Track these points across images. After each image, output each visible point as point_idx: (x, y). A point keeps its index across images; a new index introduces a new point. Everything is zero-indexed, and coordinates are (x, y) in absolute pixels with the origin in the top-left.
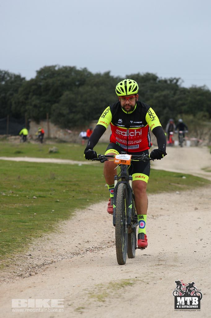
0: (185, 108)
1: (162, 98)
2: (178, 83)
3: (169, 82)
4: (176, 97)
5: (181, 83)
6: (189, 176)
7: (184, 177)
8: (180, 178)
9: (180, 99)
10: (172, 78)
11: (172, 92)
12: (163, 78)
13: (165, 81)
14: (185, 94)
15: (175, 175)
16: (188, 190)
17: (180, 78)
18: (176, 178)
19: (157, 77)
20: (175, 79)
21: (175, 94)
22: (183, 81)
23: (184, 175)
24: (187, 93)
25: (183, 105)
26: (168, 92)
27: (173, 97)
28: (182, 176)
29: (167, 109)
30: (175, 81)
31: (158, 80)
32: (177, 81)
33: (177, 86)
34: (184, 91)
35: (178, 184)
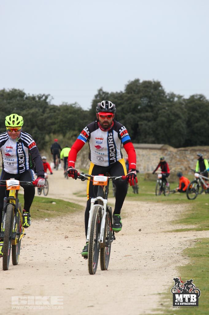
0: (54, 127)
1: (29, 117)
2: (48, 100)
3: (37, 99)
4: (46, 115)
5: (51, 100)
6: (59, 201)
7: (54, 203)
8: (49, 204)
9: (50, 118)
10: (41, 95)
11: (41, 110)
12: (31, 95)
13: (34, 98)
14: (55, 112)
15: (44, 201)
16: (58, 217)
17: (49, 95)
18: (46, 204)
19: (24, 94)
20: (44, 95)
21: (44, 112)
22: (53, 98)
23: (55, 200)
24: (57, 111)
25: (54, 124)
26: (37, 110)
27: (42, 115)
28: (52, 202)
29: (36, 129)
30: (44, 98)
31: (25, 96)
32: (46, 98)
33: (47, 103)
34: (54, 109)
35: (47, 210)
